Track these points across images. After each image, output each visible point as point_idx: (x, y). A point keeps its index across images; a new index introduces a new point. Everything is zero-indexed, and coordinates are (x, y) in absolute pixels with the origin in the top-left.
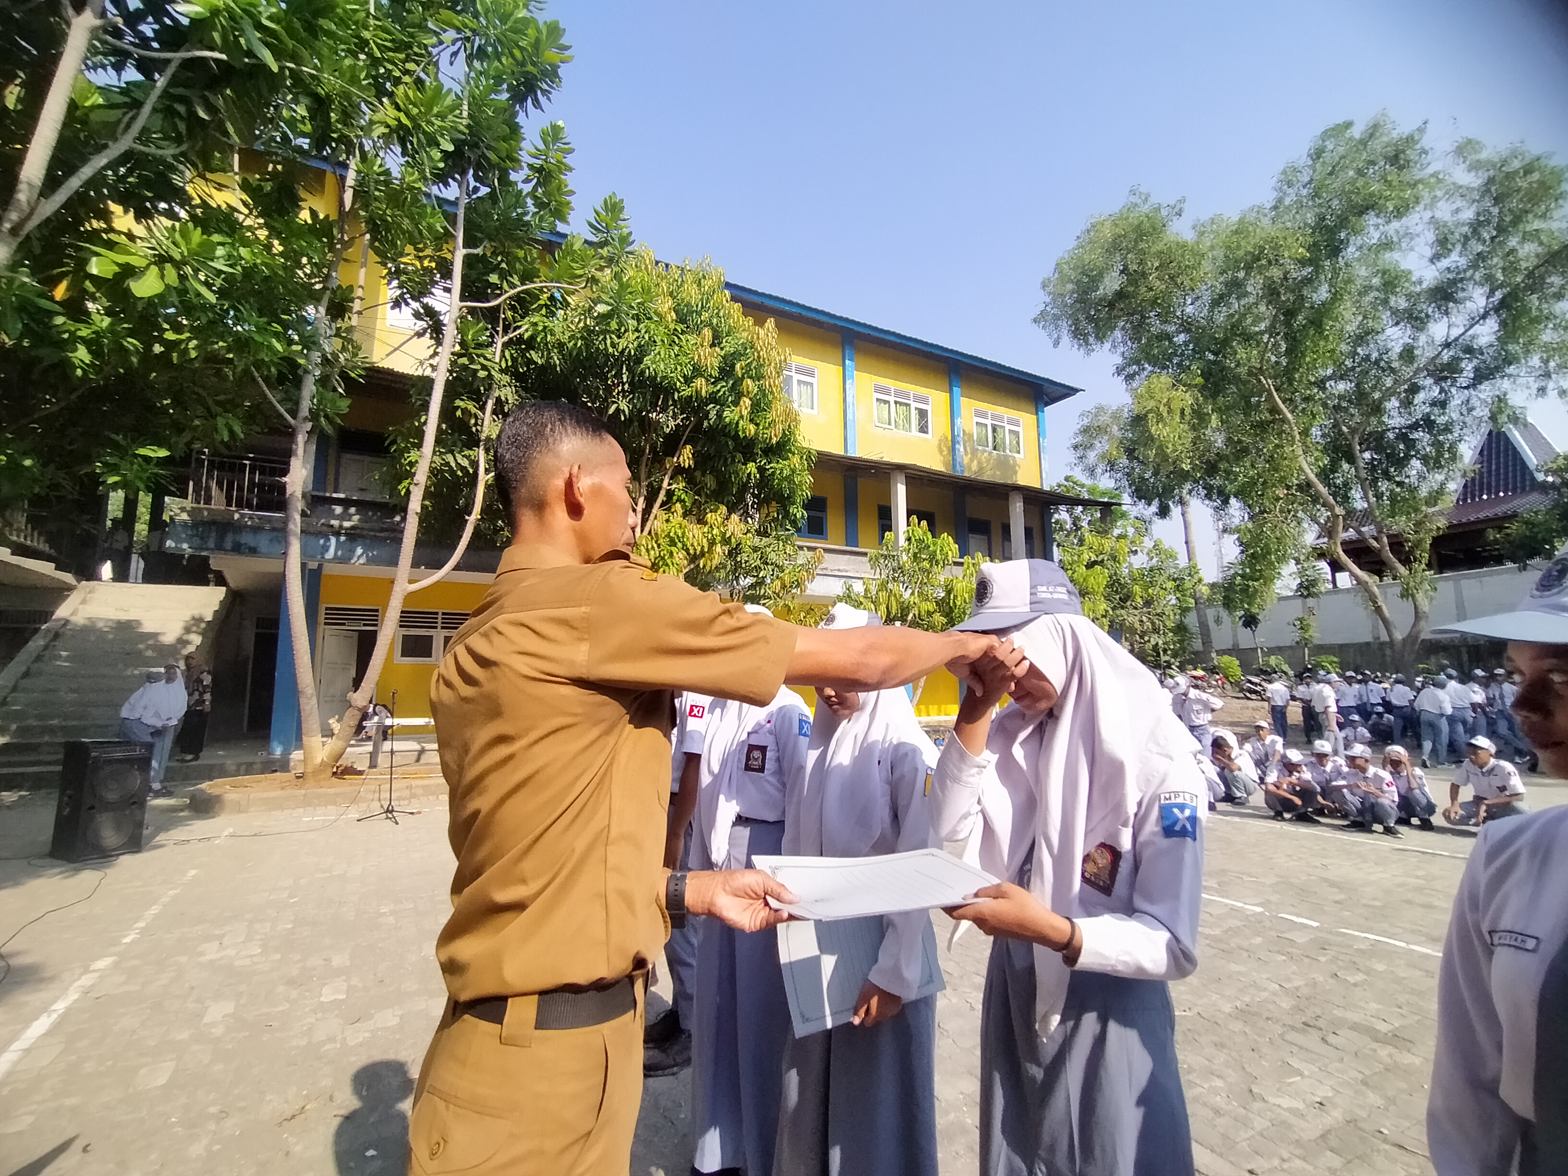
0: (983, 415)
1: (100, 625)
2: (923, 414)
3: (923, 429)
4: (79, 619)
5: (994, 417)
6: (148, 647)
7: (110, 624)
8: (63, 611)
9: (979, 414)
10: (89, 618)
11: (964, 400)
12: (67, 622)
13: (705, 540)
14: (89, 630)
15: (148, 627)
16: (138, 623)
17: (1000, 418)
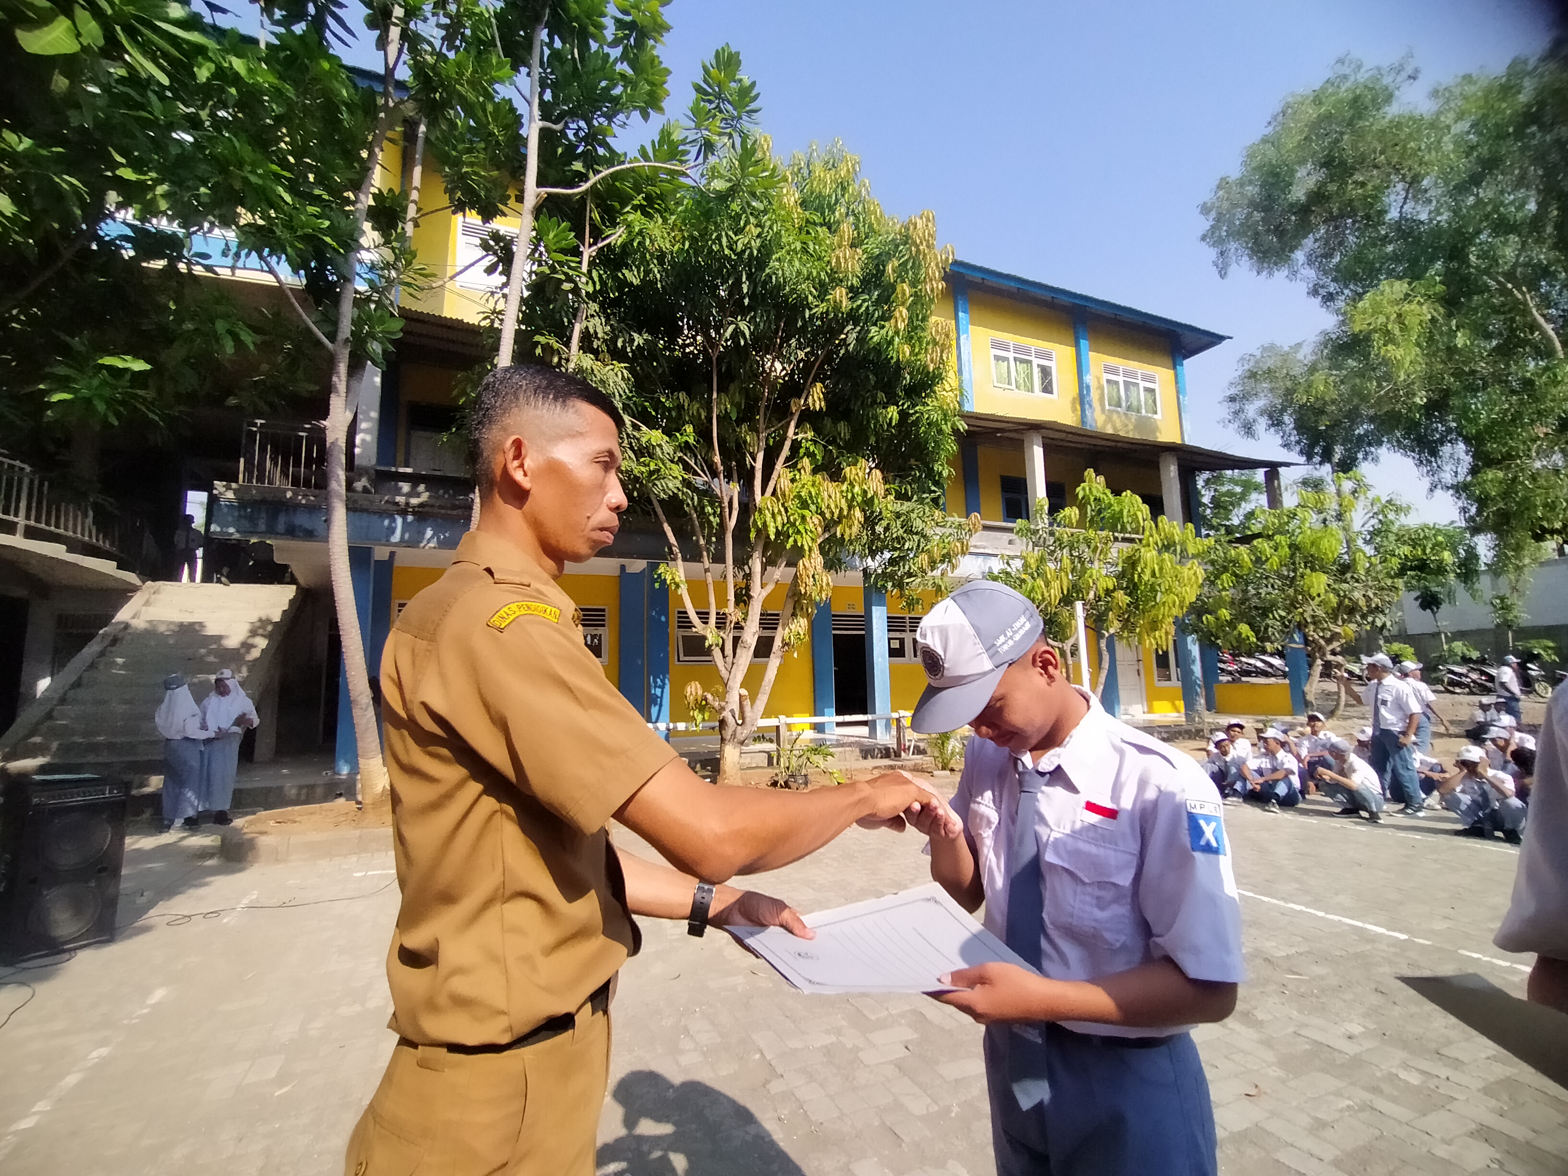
0: (1113, 371)
1: (162, 629)
2: (1045, 372)
3: (1047, 388)
4: (139, 624)
5: (1126, 373)
6: (210, 652)
7: (172, 627)
8: (123, 615)
9: (1109, 370)
10: (150, 622)
11: (1092, 354)
12: (127, 626)
13: (843, 501)
14: (150, 634)
15: (212, 630)
16: (201, 624)
17: (1134, 375)
